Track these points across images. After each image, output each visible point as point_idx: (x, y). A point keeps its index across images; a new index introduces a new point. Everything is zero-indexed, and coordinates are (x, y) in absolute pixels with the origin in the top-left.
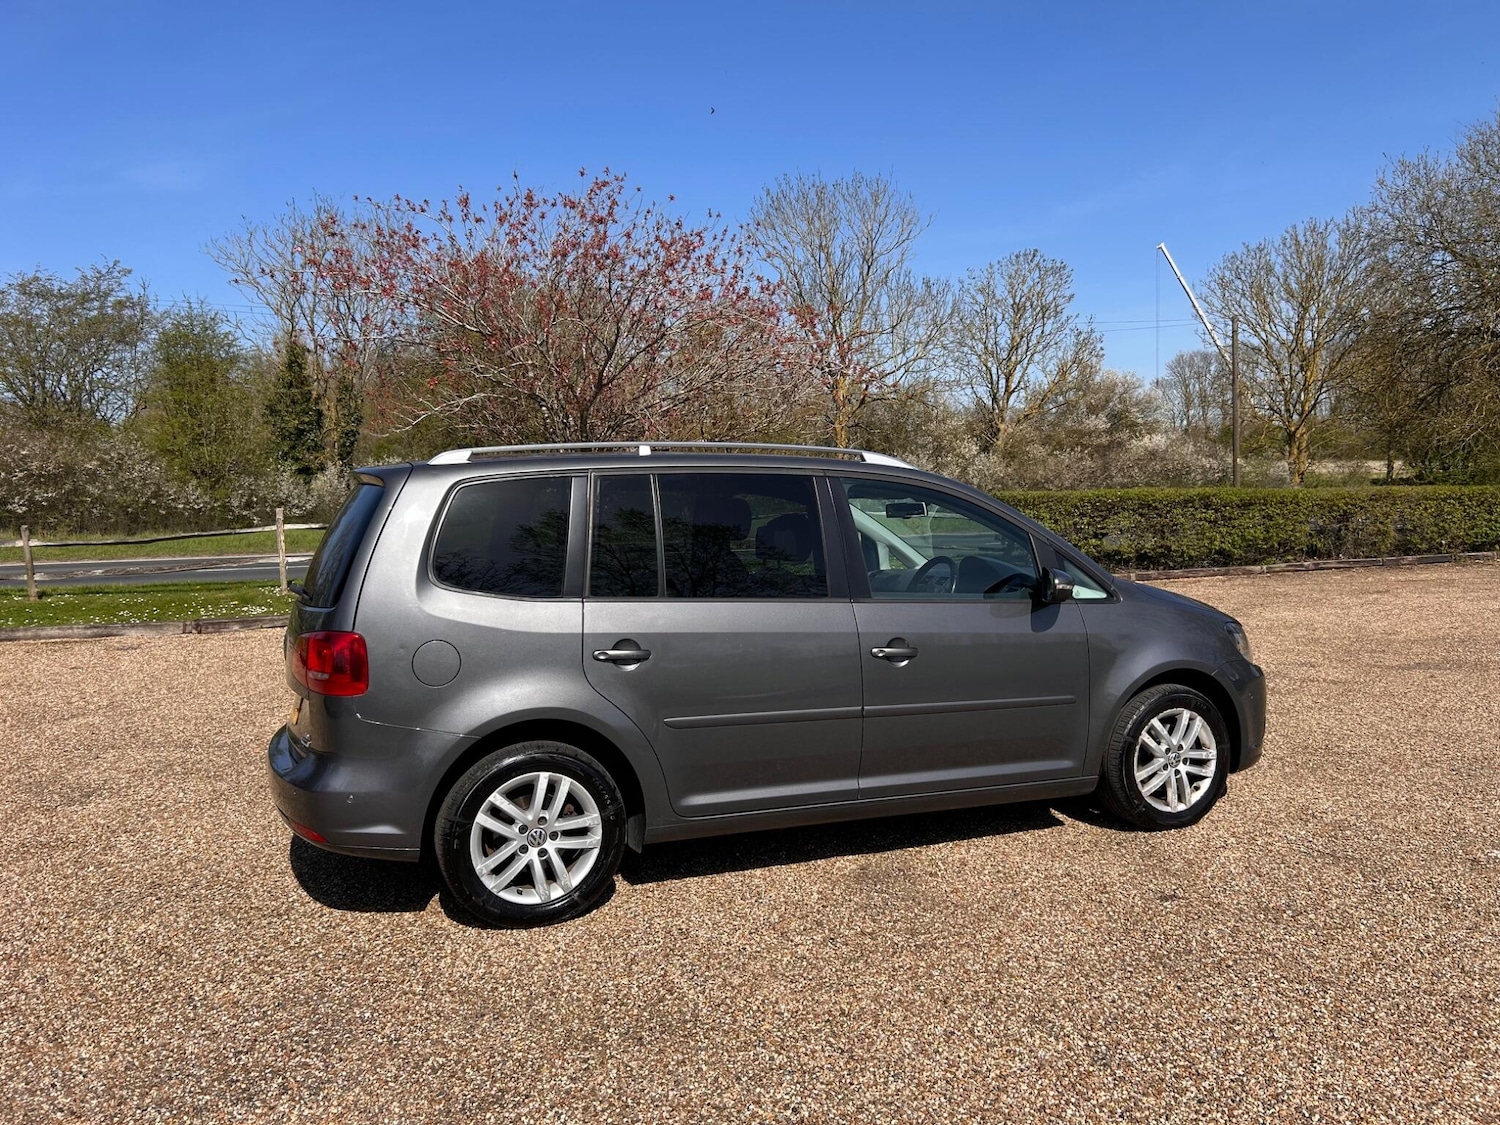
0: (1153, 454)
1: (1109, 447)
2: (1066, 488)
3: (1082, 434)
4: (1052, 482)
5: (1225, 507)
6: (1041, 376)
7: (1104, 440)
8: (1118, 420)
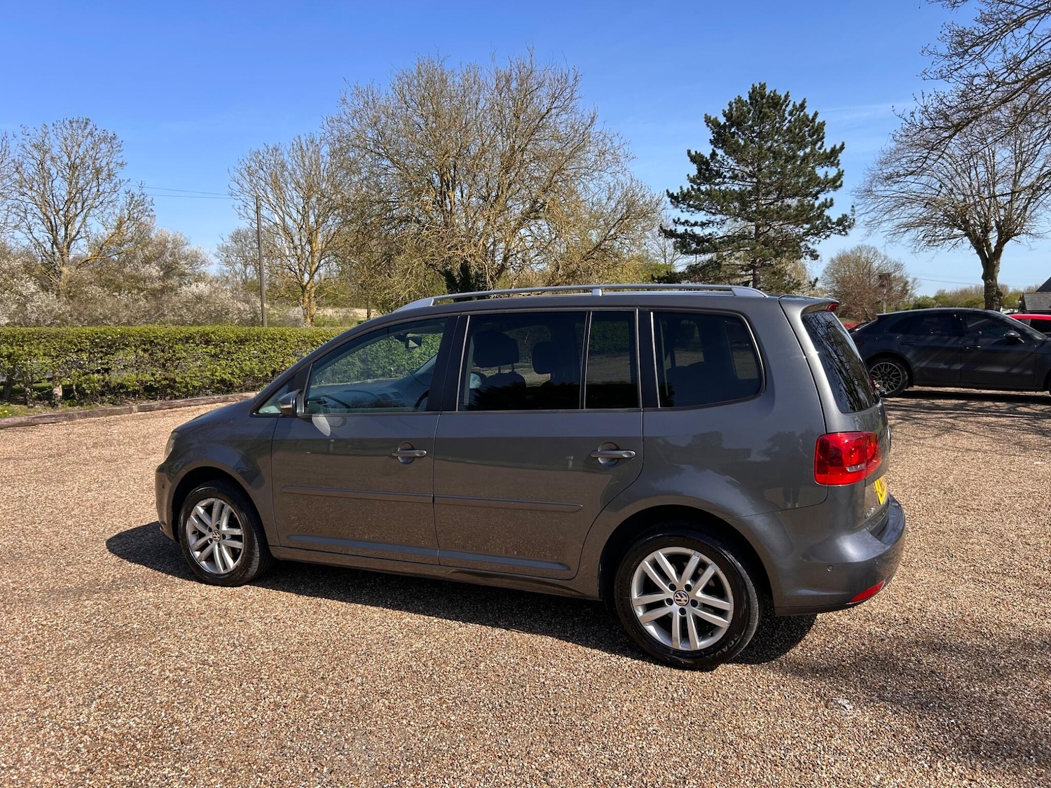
0: (199, 298)
1: (163, 291)
2: (124, 324)
3: (138, 279)
4: (110, 319)
5: (223, 343)
6: (102, 230)
7: (158, 285)
8: (169, 270)
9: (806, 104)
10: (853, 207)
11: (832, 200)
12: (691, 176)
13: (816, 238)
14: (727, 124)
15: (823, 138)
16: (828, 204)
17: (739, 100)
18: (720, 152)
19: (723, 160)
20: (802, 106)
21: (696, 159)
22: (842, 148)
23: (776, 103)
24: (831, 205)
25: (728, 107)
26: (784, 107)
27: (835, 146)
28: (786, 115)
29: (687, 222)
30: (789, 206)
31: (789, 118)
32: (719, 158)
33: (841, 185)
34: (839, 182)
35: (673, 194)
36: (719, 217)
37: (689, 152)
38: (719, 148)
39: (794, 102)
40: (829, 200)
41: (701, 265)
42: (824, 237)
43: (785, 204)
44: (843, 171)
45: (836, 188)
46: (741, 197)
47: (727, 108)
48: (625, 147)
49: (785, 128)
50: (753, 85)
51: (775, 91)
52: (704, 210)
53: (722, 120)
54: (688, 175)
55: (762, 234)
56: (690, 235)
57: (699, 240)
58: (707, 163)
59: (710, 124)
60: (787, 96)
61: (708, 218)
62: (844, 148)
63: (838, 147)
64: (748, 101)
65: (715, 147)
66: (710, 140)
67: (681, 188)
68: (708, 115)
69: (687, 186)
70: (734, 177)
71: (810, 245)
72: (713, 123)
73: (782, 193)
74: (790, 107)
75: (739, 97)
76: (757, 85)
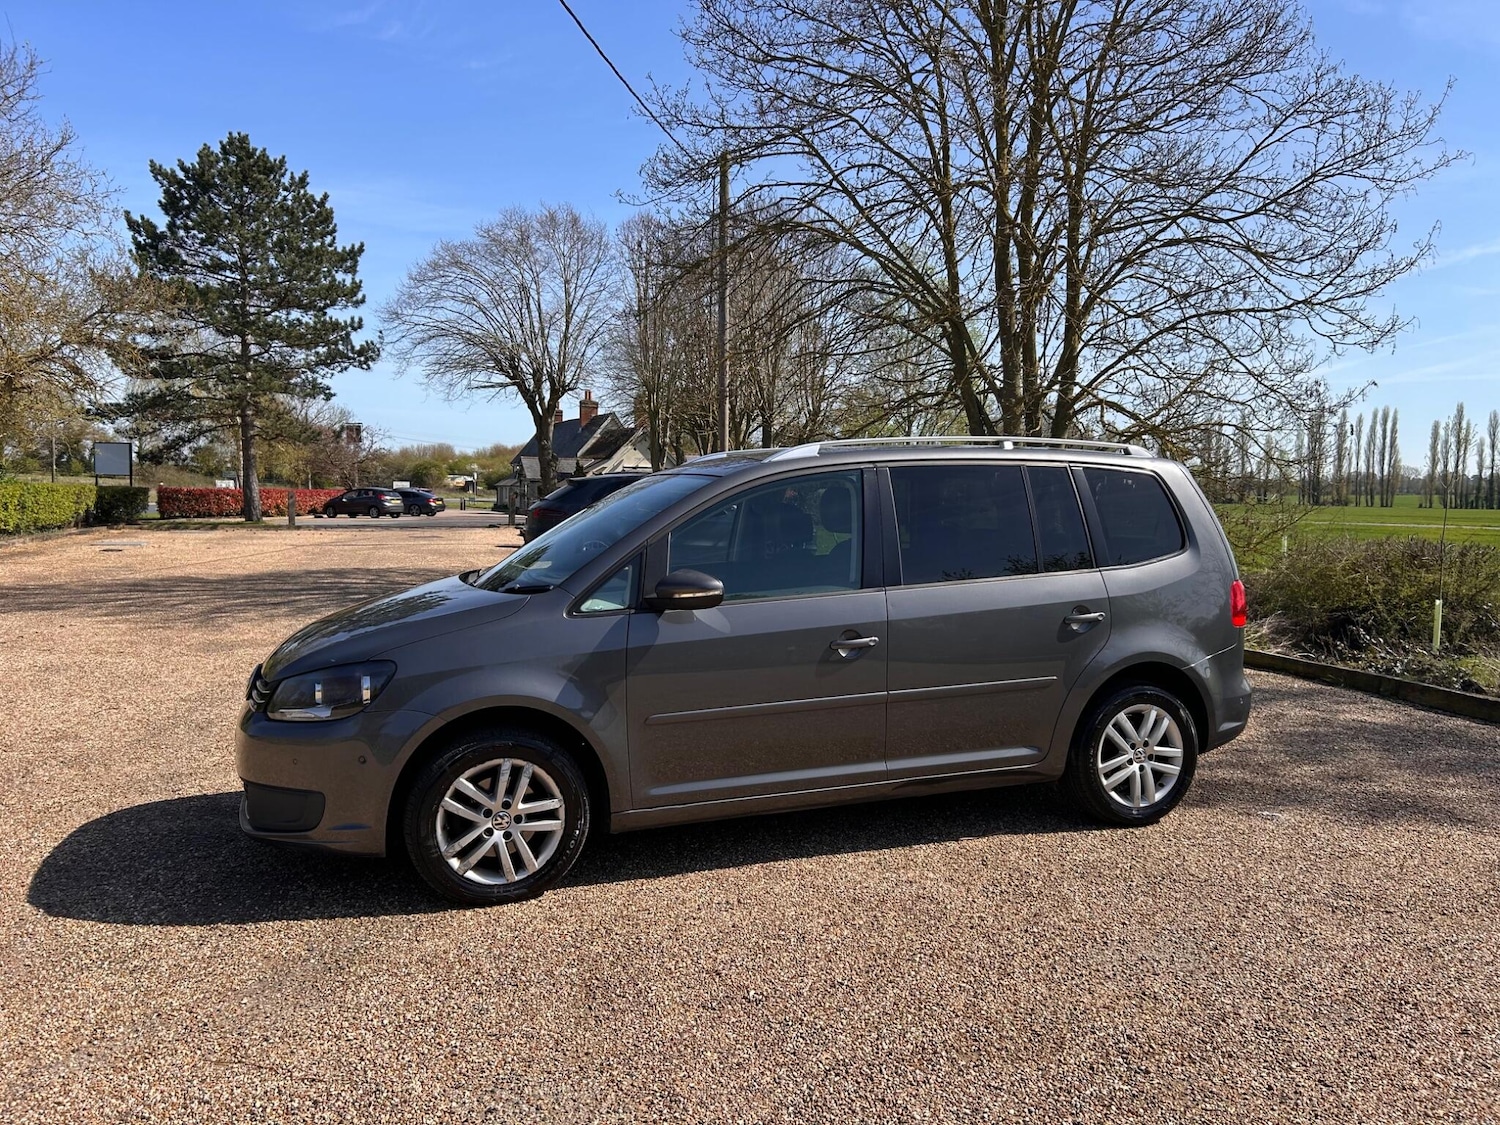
9: (308, 180)
10: (381, 332)
11: (361, 320)
12: (133, 255)
13: (327, 370)
14: (187, 182)
15: (334, 231)
16: (356, 325)
17: (209, 150)
20: (303, 182)
21: (140, 228)
22: (361, 249)
23: (273, 169)
24: (360, 326)
25: (197, 159)
26: (278, 177)
27: (353, 246)
28: (281, 189)
33: (363, 301)
34: (360, 296)
37: (129, 213)
39: (292, 173)
40: (356, 320)
42: (339, 369)
44: (361, 282)
45: (357, 304)
47: (188, 162)
50: (230, 134)
51: (265, 150)
53: (181, 175)
58: (156, 237)
59: (159, 178)
60: (282, 161)
62: (363, 251)
63: (356, 247)
64: (220, 155)
65: (171, 215)
66: (160, 202)
68: (157, 162)
70: (206, 267)
71: (319, 380)
72: (165, 175)
73: (284, 302)
74: (286, 180)
75: (206, 147)
76: (235, 135)
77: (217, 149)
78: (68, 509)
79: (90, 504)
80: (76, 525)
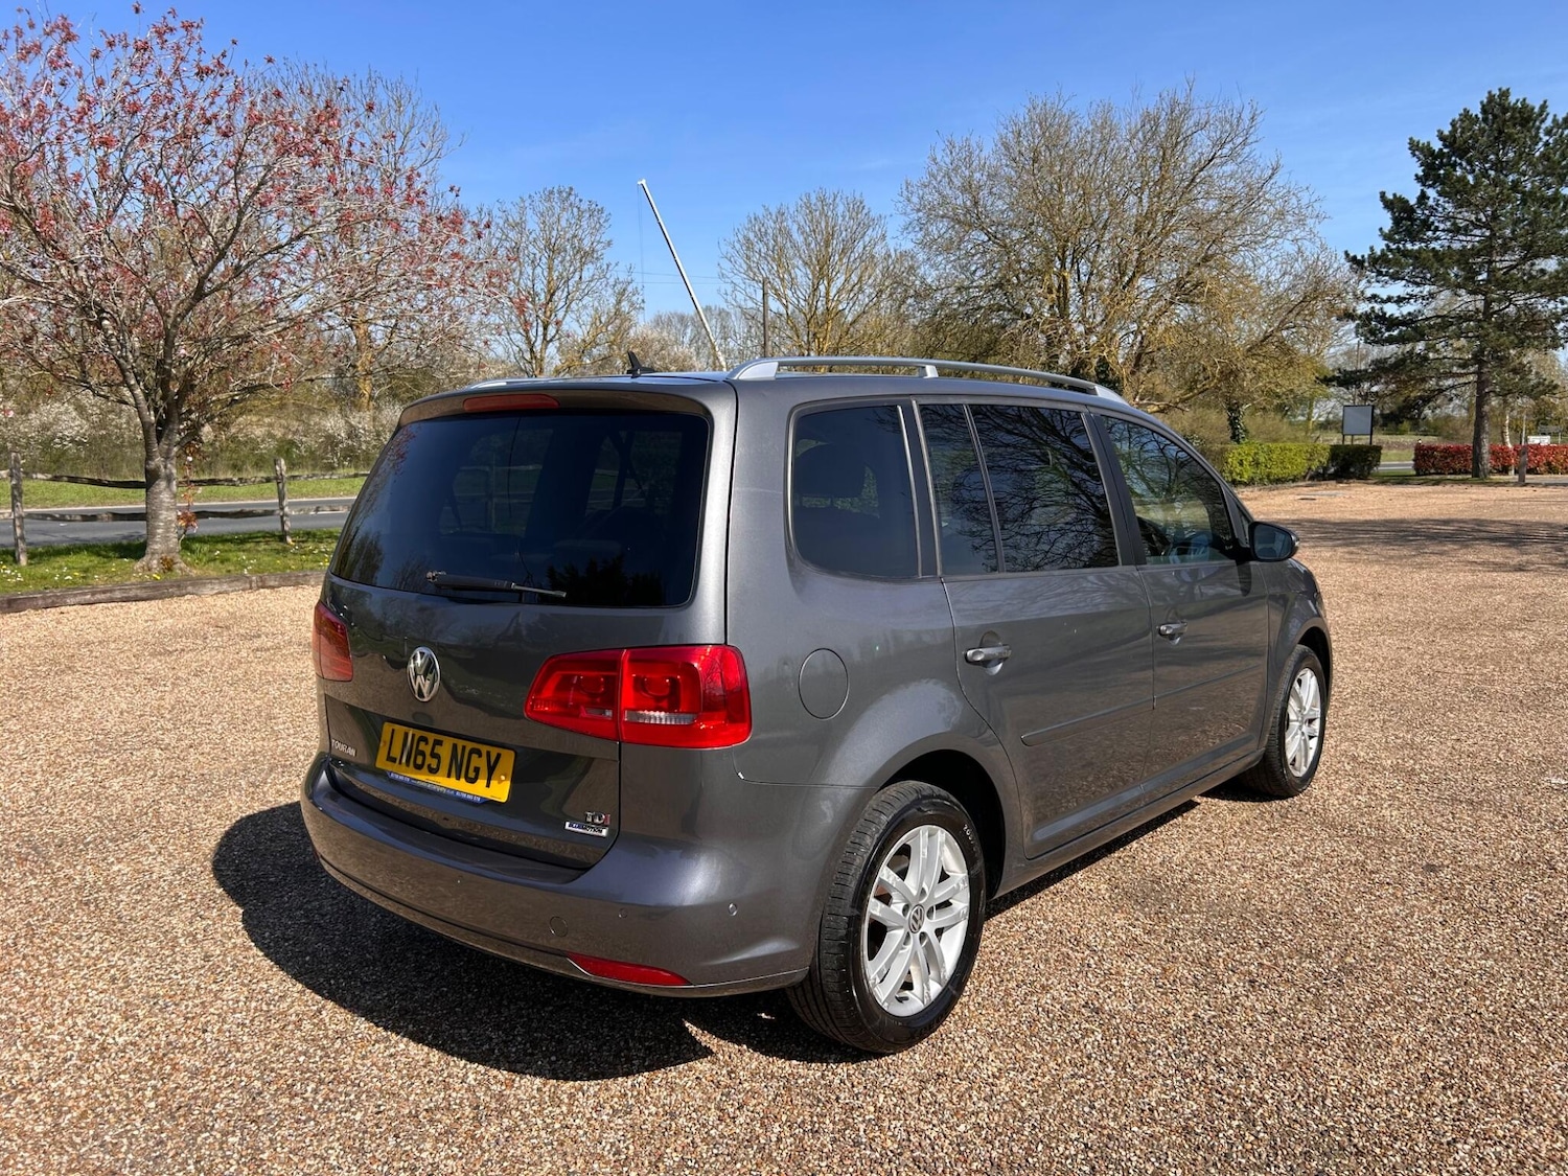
12: (1386, 230)
14: (1445, 150)
17: (1466, 114)
18: (1432, 193)
19: (1437, 205)
21: (1396, 205)
23: (1526, 117)
25: (1450, 128)
26: (1537, 123)
28: (1541, 135)
29: (1374, 297)
30: (1543, 272)
31: (1545, 138)
32: (1431, 202)
35: (1355, 257)
36: (1427, 289)
37: (1383, 195)
38: (1430, 186)
39: (1554, 116)
41: (1393, 360)
43: (1537, 268)
46: (1463, 257)
47: (1447, 130)
48: (1316, 205)
49: (1537, 154)
50: (1490, 93)
51: (1524, 99)
52: (1403, 279)
53: (1437, 145)
54: (1381, 229)
55: (1495, 312)
56: (1377, 316)
57: (1392, 323)
58: (1411, 210)
59: (1417, 153)
60: (1543, 107)
61: (1409, 290)
64: (1480, 116)
65: (1424, 185)
66: (1418, 176)
67: (1372, 249)
68: (1416, 139)
69: (1380, 245)
70: (1456, 230)
72: (1422, 150)
73: (1531, 252)
74: (1548, 123)
75: (1466, 111)
76: (1496, 92)
77: (1476, 111)
78: (1300, 465)
79: (1323, 460)
80: (1312, 478)
